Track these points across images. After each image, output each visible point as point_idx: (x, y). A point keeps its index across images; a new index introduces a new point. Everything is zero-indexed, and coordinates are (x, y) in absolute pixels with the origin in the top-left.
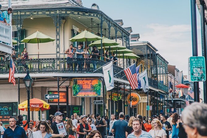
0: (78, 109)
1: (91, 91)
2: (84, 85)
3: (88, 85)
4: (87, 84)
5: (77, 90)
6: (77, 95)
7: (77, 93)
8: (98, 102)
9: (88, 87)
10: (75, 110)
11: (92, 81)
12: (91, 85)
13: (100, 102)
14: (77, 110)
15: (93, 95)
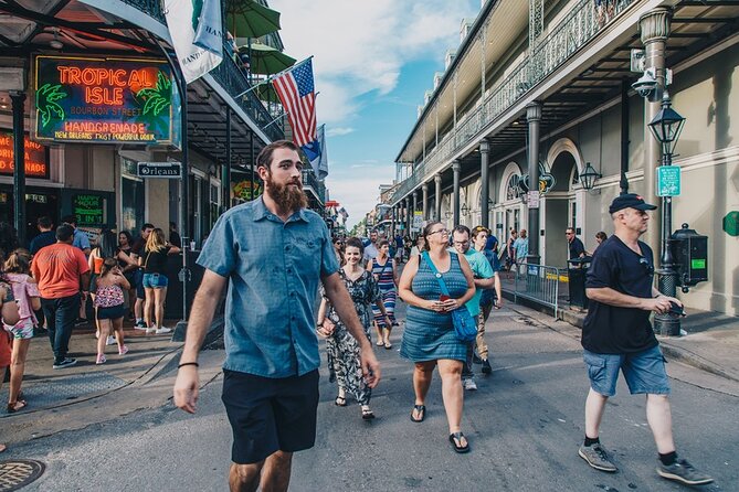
0: (96, 203)
1: (125, 119)
2: (91, 87)
3: (111, 89)
4: (105, 84)
5: (57, 109)
6: (58, 134)
7: (56, 123)
8: (159, 168)
9: (111, 97)
10: (83, 207)
11: (128, 74)
12: (126, 90)
13: (167, 168)
14: (93, 208)
15: (136, 138)
